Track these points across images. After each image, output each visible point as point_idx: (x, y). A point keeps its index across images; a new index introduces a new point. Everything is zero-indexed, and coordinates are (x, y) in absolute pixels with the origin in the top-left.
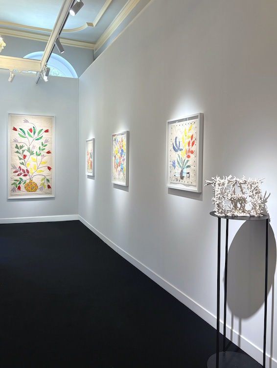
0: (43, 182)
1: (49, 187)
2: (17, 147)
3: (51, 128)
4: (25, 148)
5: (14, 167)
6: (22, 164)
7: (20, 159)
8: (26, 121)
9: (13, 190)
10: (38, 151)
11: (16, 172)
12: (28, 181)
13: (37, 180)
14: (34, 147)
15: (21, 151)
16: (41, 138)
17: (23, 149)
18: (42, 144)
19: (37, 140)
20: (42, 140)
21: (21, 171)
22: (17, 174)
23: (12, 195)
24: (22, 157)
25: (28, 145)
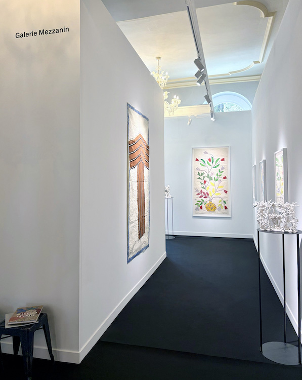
0: (221, 203)
1: (226, 208)
2: (199, 174)
4: (206, 175)
5: (197, 191)
6: (203, 188)
7: (202, 184)
8: (206, 153)
9: (197, 209)
10: (216, 177)
11: (198, 194)
12: (208, 203)
13: (216, 202)
14: (212, 174)
15: (202, 177)
16: (218, 166)
17: (204, 175)
18: (219, 171)
19: (215, 167)
20: (219, 168)
21: (203, 194)
22: (199, 196)
23: (196, 213)
24: (203, 182)
25: (208, 172)
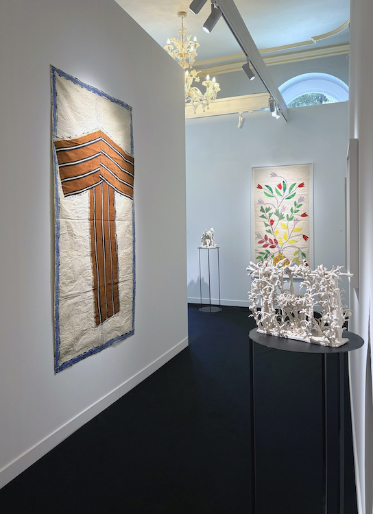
0: (297, 256)
2: (262, 210)
3: (308, 180)
4: (273, 210)
5: (259, 236)
6: (269, 231)
7: (266, 225)
8: (274, 175)
10: (290, 214)
11: (261, 242)
12: (276, 255)
13: (289, 253)
14: (284, 208)
16: (293, 195)
17: (270, 212)
18: (295, 205)
19: (288, 198)
20: (295, 199)
21: (268, 241)
22: (263, 244)
24: (268, 223)
25: (276, 207)
